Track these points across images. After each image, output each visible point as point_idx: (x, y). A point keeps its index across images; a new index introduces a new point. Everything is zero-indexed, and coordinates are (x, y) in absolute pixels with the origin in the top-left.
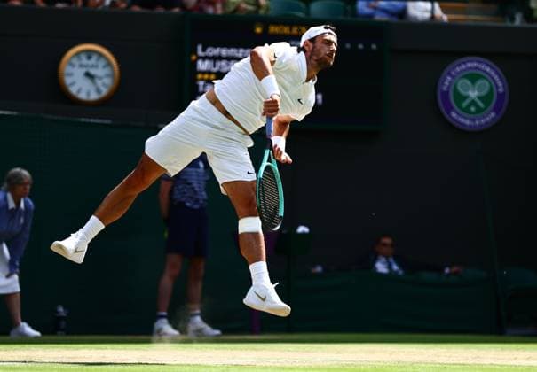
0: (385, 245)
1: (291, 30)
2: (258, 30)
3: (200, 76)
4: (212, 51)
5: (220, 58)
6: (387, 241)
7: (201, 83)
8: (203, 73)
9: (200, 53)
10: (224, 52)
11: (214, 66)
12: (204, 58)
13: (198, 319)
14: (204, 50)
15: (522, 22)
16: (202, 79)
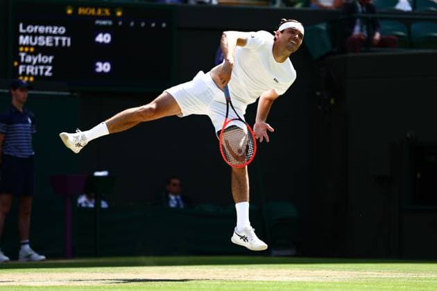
0: (175, 185)
1: (96, 11)
2: (70, 12)
3: (21, 49)
4: (31, 29)
5: (38, 34)
6: (176, 181)
7: (23, 55)
8: (24, 46)
9: (21, 30)
10: (41, 29)
11: (33, 41)
12: (25, 35)
13: (27, 247)
14: (24, 28)
15: (281, 5)
16: (24, 51)
